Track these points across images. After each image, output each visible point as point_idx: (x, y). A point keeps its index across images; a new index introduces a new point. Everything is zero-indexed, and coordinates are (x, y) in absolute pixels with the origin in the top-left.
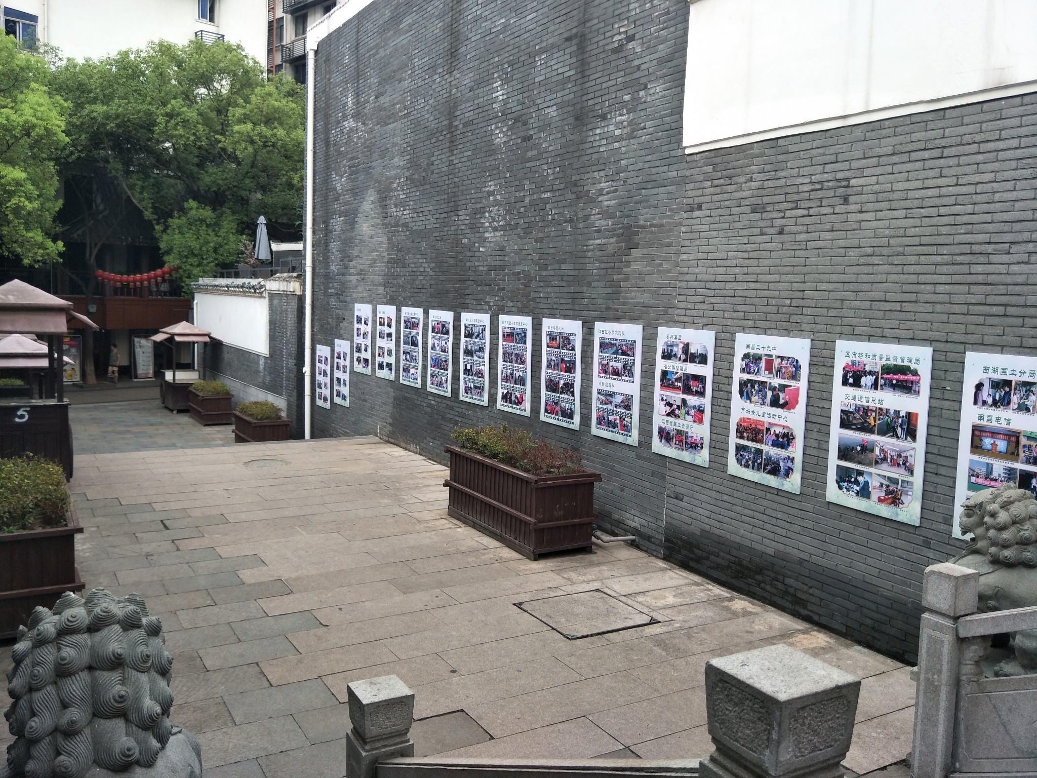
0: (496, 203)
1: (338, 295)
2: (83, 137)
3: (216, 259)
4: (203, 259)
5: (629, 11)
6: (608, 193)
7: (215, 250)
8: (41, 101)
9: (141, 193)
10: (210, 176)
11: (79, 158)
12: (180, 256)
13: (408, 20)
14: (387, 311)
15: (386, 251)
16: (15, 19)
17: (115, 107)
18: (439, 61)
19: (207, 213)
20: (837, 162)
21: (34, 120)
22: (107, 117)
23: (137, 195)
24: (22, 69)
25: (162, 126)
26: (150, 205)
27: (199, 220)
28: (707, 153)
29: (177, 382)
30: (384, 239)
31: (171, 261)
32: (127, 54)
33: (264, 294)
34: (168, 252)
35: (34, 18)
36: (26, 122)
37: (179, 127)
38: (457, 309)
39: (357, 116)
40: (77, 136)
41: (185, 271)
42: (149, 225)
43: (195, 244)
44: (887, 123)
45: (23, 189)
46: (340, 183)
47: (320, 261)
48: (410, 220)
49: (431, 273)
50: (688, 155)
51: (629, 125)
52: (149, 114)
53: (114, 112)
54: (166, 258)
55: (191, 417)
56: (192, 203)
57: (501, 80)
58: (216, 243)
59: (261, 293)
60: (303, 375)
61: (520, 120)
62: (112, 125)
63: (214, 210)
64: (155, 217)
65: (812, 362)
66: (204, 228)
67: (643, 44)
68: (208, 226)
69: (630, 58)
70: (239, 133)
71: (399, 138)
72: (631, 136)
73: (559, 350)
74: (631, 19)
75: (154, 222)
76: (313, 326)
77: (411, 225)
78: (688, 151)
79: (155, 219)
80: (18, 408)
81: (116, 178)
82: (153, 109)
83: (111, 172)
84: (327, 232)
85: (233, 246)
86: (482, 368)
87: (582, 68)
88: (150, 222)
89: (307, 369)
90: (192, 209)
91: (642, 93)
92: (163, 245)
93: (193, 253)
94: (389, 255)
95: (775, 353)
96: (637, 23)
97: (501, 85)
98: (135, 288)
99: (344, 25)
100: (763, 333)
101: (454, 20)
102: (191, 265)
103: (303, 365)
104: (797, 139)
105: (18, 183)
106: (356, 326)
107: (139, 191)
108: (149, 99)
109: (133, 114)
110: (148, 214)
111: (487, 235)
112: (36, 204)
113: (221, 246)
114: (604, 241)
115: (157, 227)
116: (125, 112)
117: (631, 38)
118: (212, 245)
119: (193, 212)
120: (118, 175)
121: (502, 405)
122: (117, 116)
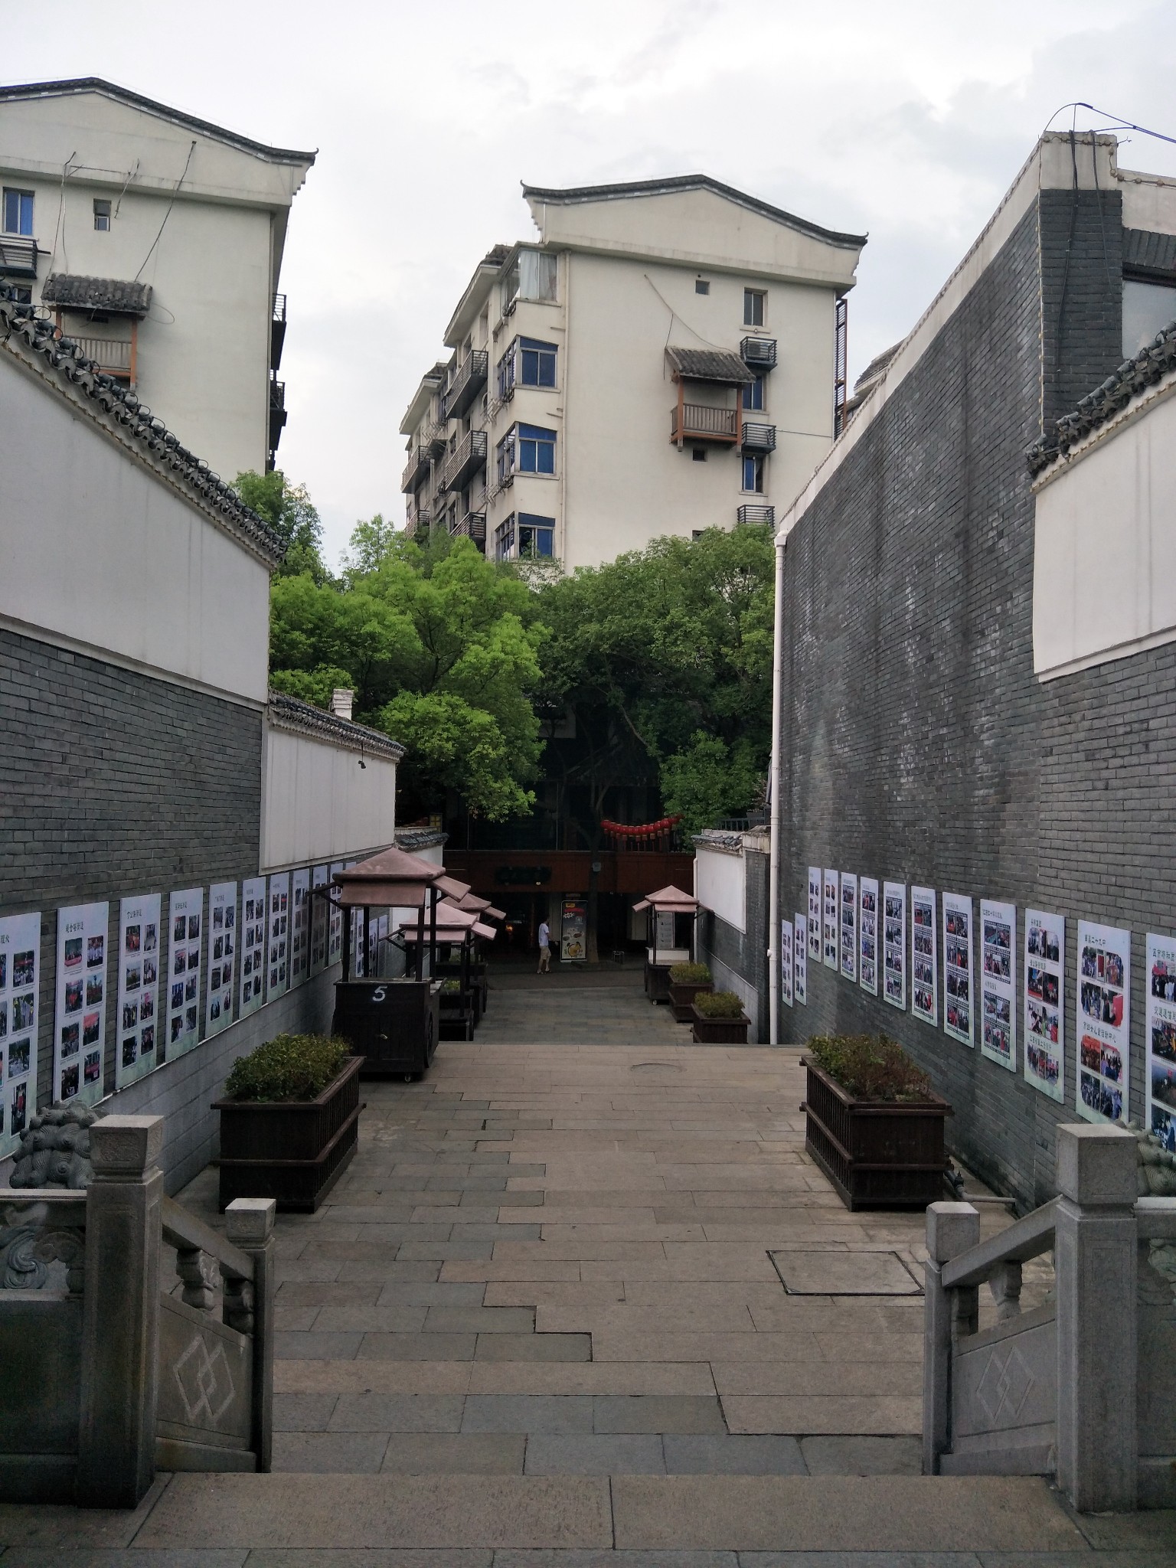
0: (908, 741)
1: (798, 854)
2: (577, 662)
3: (724, 804)
4: (708, 804)
5: (999, 500)
6: (988, 729)
7: (724, 792)
8: (513, 632)
9: (646, 724)
10: (723, 698)
11: (572, 688)
12: (683, 803)
13: (848, 510)
14: (832, 875)
15: (832, 799)
16: (530, 526)
17: (609, 626)
18: (869, 562)
19: (718, 746)
20: (1139, 698)
21: (502, 655)
22: (600, 637)
23: (641, 727)
24: (500, 597)
25: (659, 643)
26: (655, 739)
27: (707, 755)
28: (1055, 682)
29: (658, 963)
30: (829, 784)
31: (672, 807)
32: (625, 558)
33: (740, 853)
34: (670, 797)
35: (551, 522)
36: (494, 659)
37: (679, 642)
38: (882, 875)
39: (813, 627)
40: (569, 663)
41: (687, 820)
42: (653, 763)
43: (698, 786)
44: (1169, 648)
45: (488, 734)
46: (801, 711)
47: (785, 810)
48: (848, 759)
49: (863, 829)
50: (1044, 683)
51: (1001, 644)
52: (646, 630)
53: (606, 631)
54: (667, 805)
55: (669, 1011)
56: (701, 734)
57: (912, 585)
58: (725, 784)
59: (738, 850)
60: (767, 959)
61: (925, 636)
62: (606, 646)
63: (727, 743)
64: (661, 752)
65: (1134, 962)
66: (713, 765)
67: (1009, 542)
68: (717, 762)
69: (1001, 559)
70: (749, 642)
71: (841, 657)
72: (1004, 660)
73: (955, 936)
74: (1001, 512)
75: (660, 760)
76: (779, 895)
77: (849, 765)
78: (1042, 679)
79: (660, 756)
80: (376, 986)
81: (615, 707)
82: (650, 622)
83: (610, 701)
84: (791, 772)
85: (746, 787)
86: (899, 956)
87: (967, 568)
88: (655, 758)
89: (772, 952)
90: (699, 741)
91: (1009, 604)
92: (663, 789)
93: (697, 797)
94: (834, 804)
95: (1106, 949)
96: (1006, 516)
97: (911, 592)
98: (641, 842)
99: (805, 514)
100: (1097, 920)
101: (880, 510)
102: (694, 813)
103: (767, 946)
104: (1111, 667)
105: (484, 728)
106: (810, 896)
107: (643, 721)
108: (646, 610)
109: (628, 632)
110: (652, 750)
111: (903, 781)
112: (502, 750)
113: (732, 787)
114: (986, 791)
115: (661, 766)
116: (618, 630)
117: (1001, 535)
118: (719, 786)
119: (701, 746)
120: (618, 704)
121: (916, 1009)
122: (612, 635)
